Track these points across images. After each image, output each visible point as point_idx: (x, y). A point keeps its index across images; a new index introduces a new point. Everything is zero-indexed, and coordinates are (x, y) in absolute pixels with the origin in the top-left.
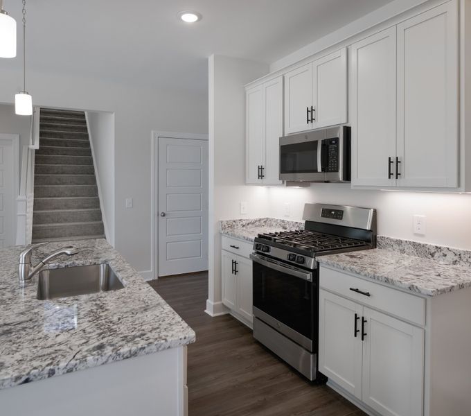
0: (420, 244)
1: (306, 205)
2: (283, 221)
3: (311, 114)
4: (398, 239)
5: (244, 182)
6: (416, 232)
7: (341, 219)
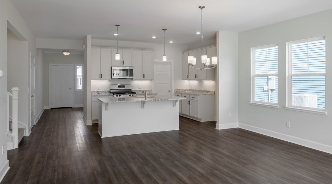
3: (123, 63)
6: (139, 88)
7: (124, 87)
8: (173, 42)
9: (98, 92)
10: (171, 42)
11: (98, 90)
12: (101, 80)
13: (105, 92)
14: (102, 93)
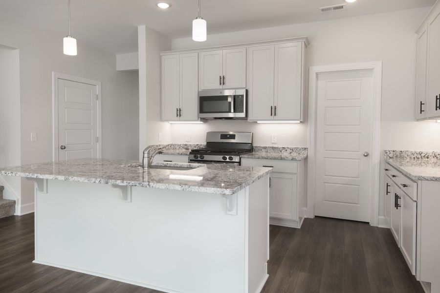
0: (275, 148)
1: (207, 133)
2: (186, 145)
3: (222, 80)
4: (265, 146)
5: (161, 119)
6: (273, 142)
7: (234, 139)
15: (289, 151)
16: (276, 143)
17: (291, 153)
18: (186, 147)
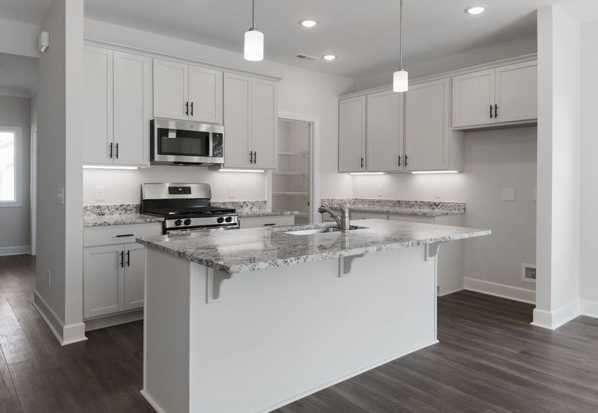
6: (231, 195)
7: (190, 193)
8: (336, 57)
9: (99, 211)
10: (330, 58)
11: (98, 201)
12: (113, 164)
13: (124, 209)
14: (112, 214)
15: (250, 205)
16: (234, 197)
17: (252, 208)
18: (98, 210)
